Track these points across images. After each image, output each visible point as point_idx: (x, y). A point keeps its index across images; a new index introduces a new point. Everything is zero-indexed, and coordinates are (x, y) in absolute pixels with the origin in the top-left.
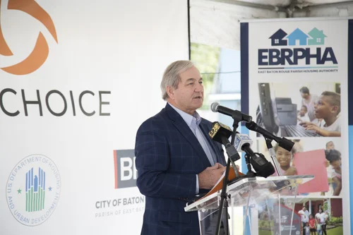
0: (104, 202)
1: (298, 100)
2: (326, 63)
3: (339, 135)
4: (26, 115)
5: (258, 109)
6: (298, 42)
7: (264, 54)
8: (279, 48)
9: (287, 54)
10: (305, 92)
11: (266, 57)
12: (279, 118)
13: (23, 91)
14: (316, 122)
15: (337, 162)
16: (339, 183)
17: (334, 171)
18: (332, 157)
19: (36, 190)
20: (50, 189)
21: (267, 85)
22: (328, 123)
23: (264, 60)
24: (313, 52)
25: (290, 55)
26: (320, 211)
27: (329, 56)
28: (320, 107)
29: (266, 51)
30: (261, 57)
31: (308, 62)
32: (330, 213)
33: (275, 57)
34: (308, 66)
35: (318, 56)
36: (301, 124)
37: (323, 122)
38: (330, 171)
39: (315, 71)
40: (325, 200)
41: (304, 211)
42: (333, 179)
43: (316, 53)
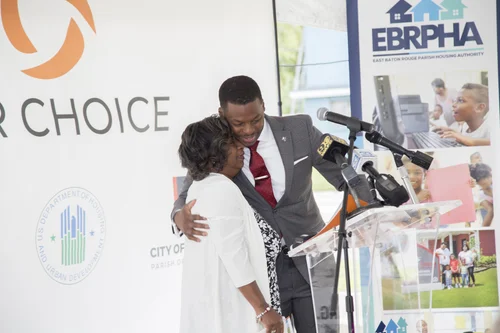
0: (162, 248)
1: (429, 97)
2: (466, 43)
3: (487, 144)
4: (59, 133)
5: (375, 113)
6: (426, 16)
7: (380, 35)
8: (401, 26)
10: (440, 85)
11: (383, 40)
12: (404, 124)
13: (52, 101)
14: (455, 126)
15: (486, 180)
16: (489, 210)
17: (482, 192)
18: (479, 174)
19: (74, 236)
20: (92, 233)
21: (386, 78)
22: (472, 128)
23: (381, 44)
24: (449, 29)
25: (417, 35)
26: (465, 248)
27: (470, 34)
28: (460, 106)
29: (382, 30)
30: (376, 40)
31: (442, 44)
32: (478, 251)
33: (395, 38)
34: (442, 49)
35: (455, 34)
36: (435, 131)
37: (465, 126)
38: (477, 193)
39: (452, 56)
40: (472, 233)
41: (443, 249)
42: (481, 204)
43: (452, 31)
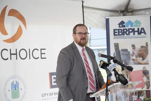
0: (45, 94)
1: (130, 50)
2: (142, 34)
3: (148, 64)
5: (114, 54)
6: (130, 26)
7: (116, 31)
8: (122, 28)
9: (125, 31)
10: (133, 46)
11: (117, 32)
12: (123, 58)
14: (138, 58)
15: (148, 75)
16: (149, 84)
17: (146, 78)
18: (145, 73)
19: (15, 90)
20: (21, 89)
21: (118, 44)
22: (143, 59)
23: (116, 34)
24: (136, 30)
25: (127, 31)
26: (141, 95)
27: (143, 31)
28: (139, 52)
29: (116, 30)
30: (115, 32)
31: (134, 34)
32: (145, 97)
33: (120, 32)
34: (134, 35)
35: (138, 31)
36: (132, 60)
37: (141, 59)
38: (145, 79)
39: (137, 38)
40: (143, 91)
41: (135, 96)
42: (146, 82)
43: (137, 30)
